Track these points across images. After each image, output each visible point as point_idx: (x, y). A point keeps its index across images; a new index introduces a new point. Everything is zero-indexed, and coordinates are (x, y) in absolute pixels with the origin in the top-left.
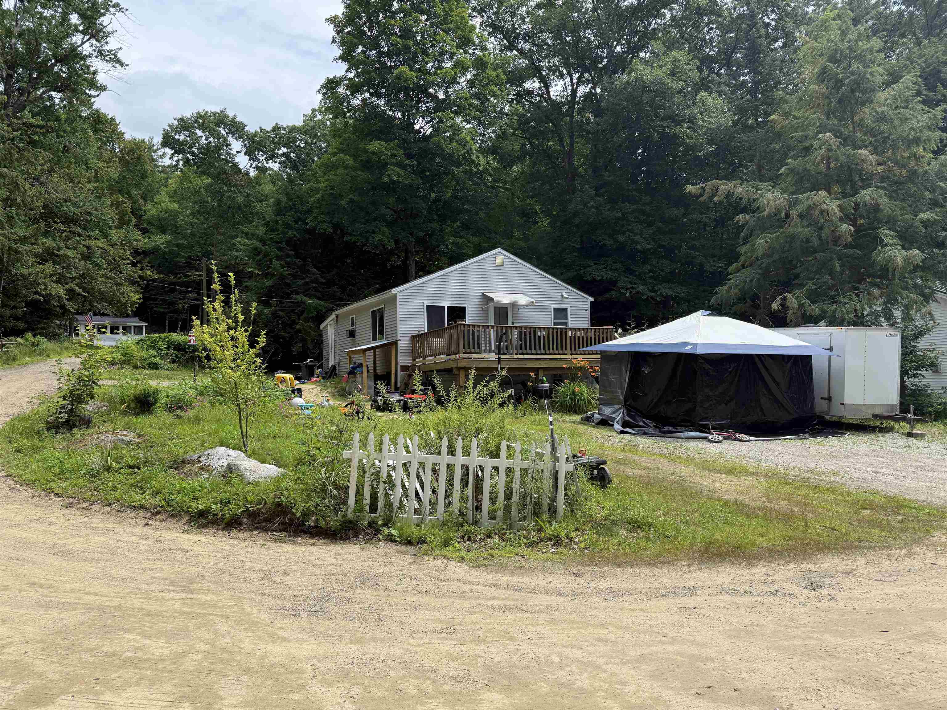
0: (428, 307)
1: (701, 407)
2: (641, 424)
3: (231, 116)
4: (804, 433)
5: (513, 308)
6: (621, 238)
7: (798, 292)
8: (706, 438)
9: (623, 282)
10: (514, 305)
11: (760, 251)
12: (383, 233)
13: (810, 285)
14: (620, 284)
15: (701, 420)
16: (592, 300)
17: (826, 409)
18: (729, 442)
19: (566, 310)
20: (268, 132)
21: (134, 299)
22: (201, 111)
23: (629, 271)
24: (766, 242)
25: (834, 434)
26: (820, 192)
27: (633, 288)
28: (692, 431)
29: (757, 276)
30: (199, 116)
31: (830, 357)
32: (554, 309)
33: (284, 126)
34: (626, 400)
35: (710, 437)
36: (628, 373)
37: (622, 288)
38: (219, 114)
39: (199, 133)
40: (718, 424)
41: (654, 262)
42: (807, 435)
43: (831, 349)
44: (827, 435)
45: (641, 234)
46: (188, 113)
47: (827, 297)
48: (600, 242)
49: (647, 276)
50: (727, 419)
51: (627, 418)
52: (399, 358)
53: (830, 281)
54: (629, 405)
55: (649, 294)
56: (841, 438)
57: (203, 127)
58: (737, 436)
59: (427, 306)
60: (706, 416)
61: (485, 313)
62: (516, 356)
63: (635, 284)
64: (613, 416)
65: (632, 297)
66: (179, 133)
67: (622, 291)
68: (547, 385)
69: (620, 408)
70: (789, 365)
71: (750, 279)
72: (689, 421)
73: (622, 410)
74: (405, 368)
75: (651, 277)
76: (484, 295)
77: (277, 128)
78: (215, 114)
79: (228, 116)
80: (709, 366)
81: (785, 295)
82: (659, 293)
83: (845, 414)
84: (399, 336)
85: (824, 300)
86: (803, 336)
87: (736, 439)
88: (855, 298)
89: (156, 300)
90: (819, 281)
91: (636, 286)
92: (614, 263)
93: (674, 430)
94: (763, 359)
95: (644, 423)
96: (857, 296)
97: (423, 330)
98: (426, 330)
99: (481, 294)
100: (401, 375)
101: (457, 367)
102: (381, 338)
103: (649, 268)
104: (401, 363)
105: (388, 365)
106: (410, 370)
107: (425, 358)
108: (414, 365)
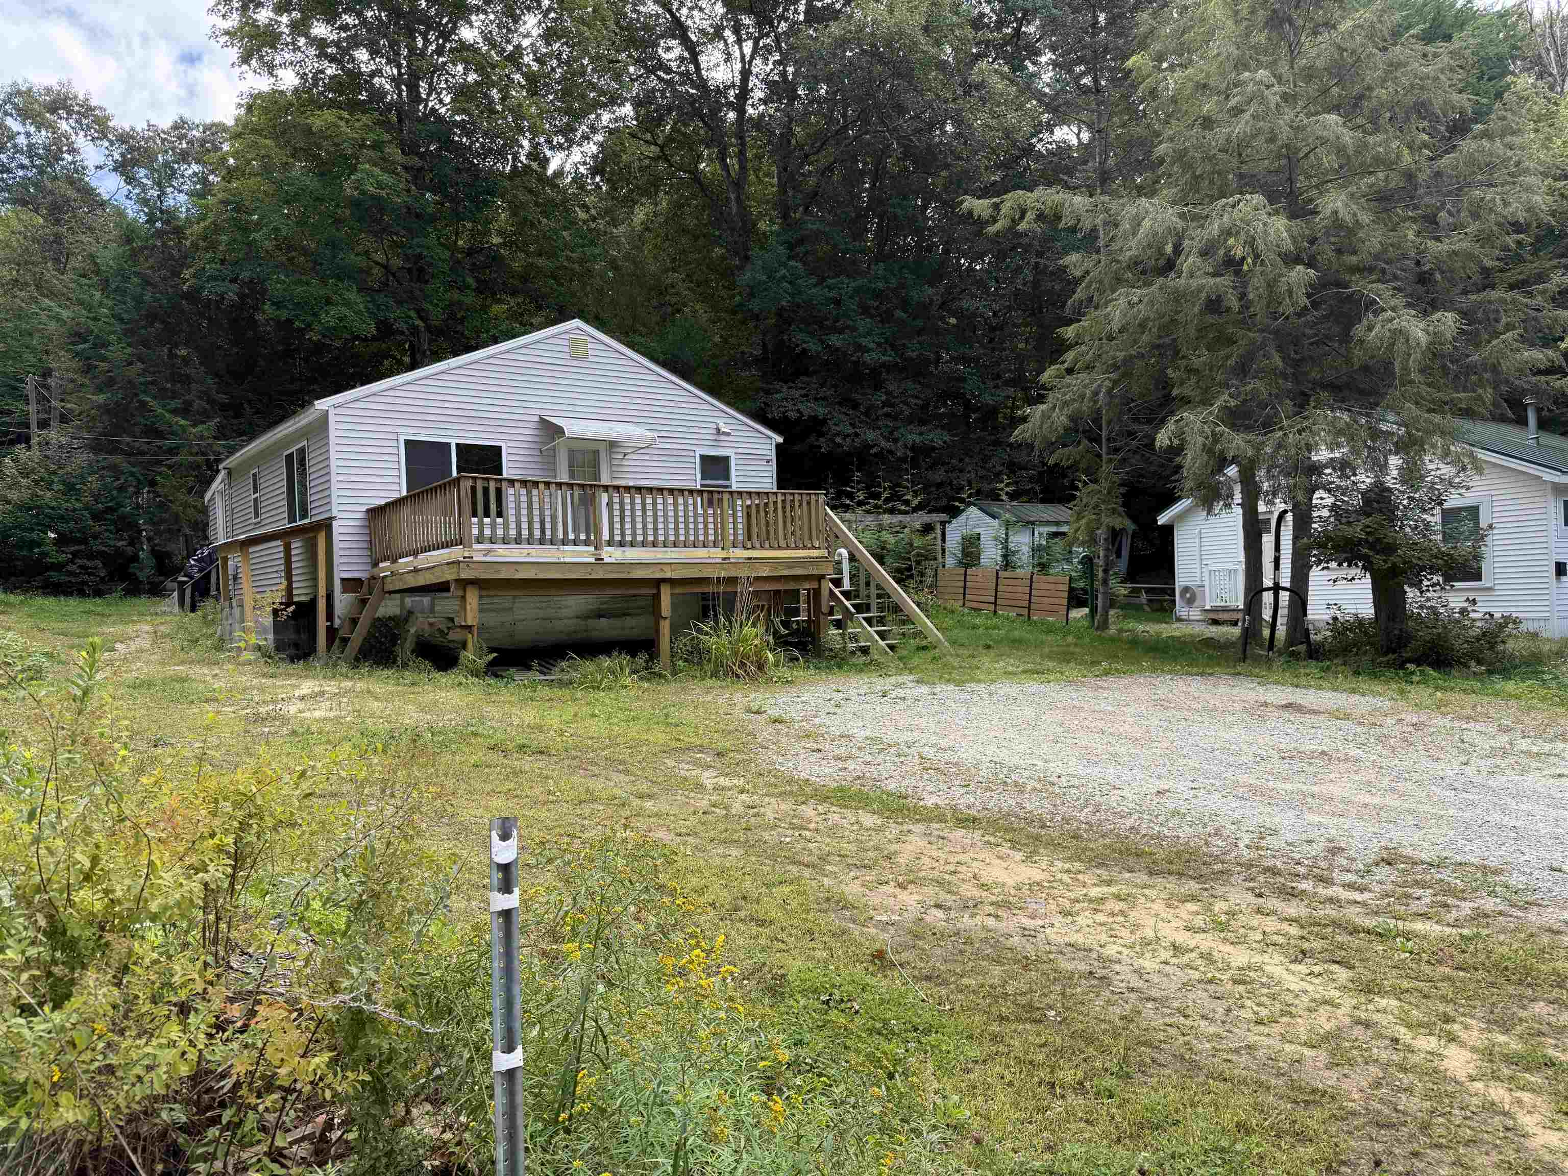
3: (82, 96)
5: (612, 451)
6: (835, 340)
9: (839, 422)
10: (612, 445)
12: (348, 304)
14: (833, 427)
16: (780, 440)
19: (726, 459)
20: (162, 131)
22: (20, 81)
23: (849, 402)
27: (857, 435)
30: (16, 92)
32: (702, 456)
33: (197, 121)
38: (57, 91)
39: (14, 124)
41: (892, 386)
48: (797, 346)
49: (880, 412)
52: (336, 560)
55: (885, 445)
57: (24, 114)
59: (408, 443)
61: (548, 458)
65: (854, 450)
71: (1091, 391)
74: (351, 584)
75: (887, 415)
76: (541, 420)
77: (180, 125)
78: (48, 90)
79: (76, 97)
82: (901, 443)
84: (335, 508)
92: (822, 386)
97: (396, 495)
98: (404, 493)
99: (536, 419)
100: (343, 602)
101: (458, 581)
102: (304, 516)
103: (884, 398)
104: (342, 571)
105: (315, 579)
106: (365, 589)
107: (394, 561)
108: (373, 578)
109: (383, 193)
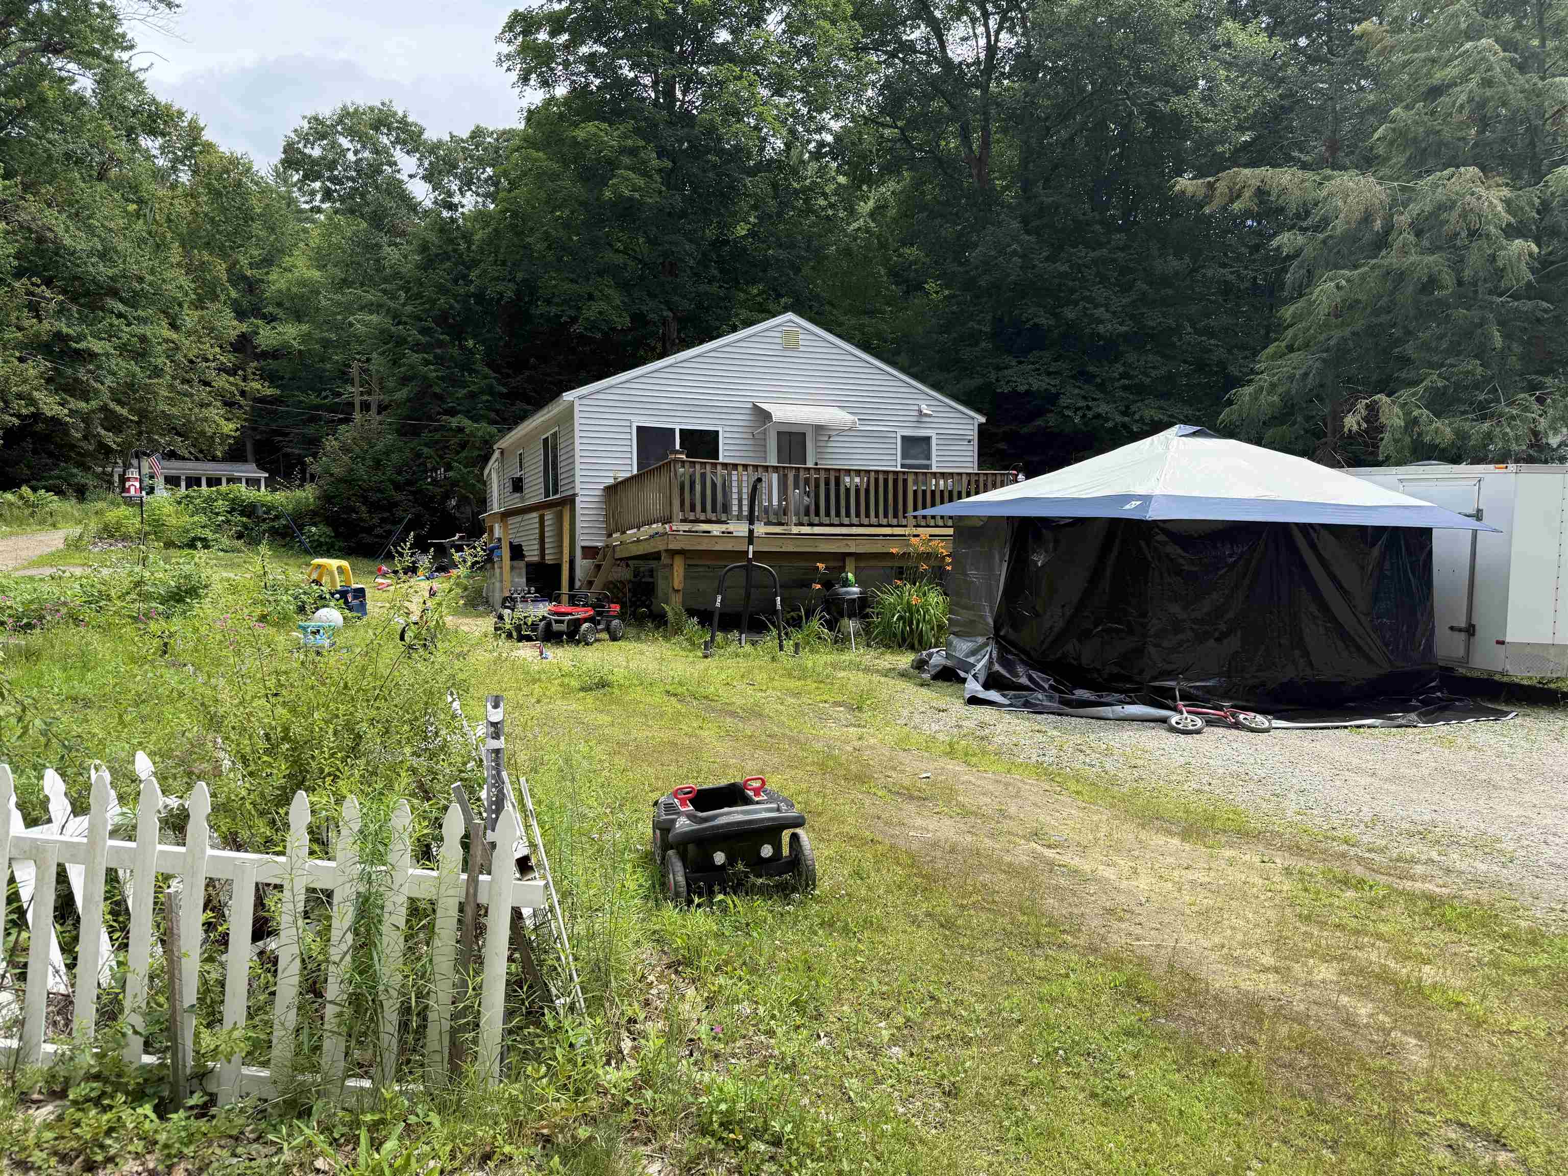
0: (642, 431)
1: (1155, 646)
2: (1024, 680)
3: (400, 114)
4: (1407, 710)
5: (817, 434)
6: (1070, 313)
7: (1405, 394)
8: (1164, 721)
9: (1071, 395)
10: (819, 429)
11: (1323, 309)
12: (607, 298)
13: (1434, 379)
14: (1064, 401)
15: (1155, 679)
16: (983, 420)
17: (1461, 652)
18: (1220, 731)
19: (927, 439)
20: (462, 141)
21: (226, 430)
22: (349, 104)
23: (1084, 376)
24: (1338, 287)
25: (1479, 712)
26: (1462, 169)
27: (1089, 408)
28: (1133, 703)
29: (1317, 364)
30: (346, 113)
31: (1475, 533)
32: (903, 437)
33: (491, 129)
34: (997, 628)
35: (1174, 718)
36: (1006, 565)
37: (1067, 407)
38: (379, 110)
39: (345, 142)
40: (1197, 688)
41: (1132, 357)
42: (1413, 716)
43: (1478, 515)
44: (1462, 715)
45: (1107, 307)
46: (327, 110)
47: (1471, 404)
48: (1028, 320)
49: (1116, 384)
50: (1219, 675)
51: (997, 667)
52: (578, 531)
53: (1479, 370)
54: (1003, 638)
55: (1119, 419)
56: (1498, 726)
57: (351, 132)
58: (1241, 717)
59: (639, 428)
60: (1169, 667)
61: (759, 443)
62: (795, 530)
63: (1094, 399)
64: (972, 660)
65: (1085, 424)
66: (313, 145)
67: (1067, 413)
68: (856, 589)
69: (986, 645)
70: (1376, 552)
71: (1302, 371)
72: (1129, 679)
73: (989, 649)
74: (590, 552)
75: (1125, 388)
76: (756, 408)
77: (477, 134)
78: (372, 109)
79: (395, 114)
80: (1180, 551)
81: (1376, 397)
82: (1137, 417)
83: (1508, 667)
84: (578, 486)
85: (1464, 413)
86: (1410, 487)
87: (1237, 726)
88: (1535, 406)
89: (287, 435)
90: (1455, 370)
91: (1096, 403)
92: (1056, 360)
93: (1093, 698)
94: (1314, 535)
95: (1030, 678)
96: (1540, 400)
97: (628, 475)
98: (635, 472)
99: (750, 406)
100: (582, 565)
101: (667, 551)
102: (556, 492)
103: (1121, 369)
104: (583, 540)
105: (560, 546)
106: (599, 557)
107: (624, 533)
108: (607, 546)
109: (637, 195)
